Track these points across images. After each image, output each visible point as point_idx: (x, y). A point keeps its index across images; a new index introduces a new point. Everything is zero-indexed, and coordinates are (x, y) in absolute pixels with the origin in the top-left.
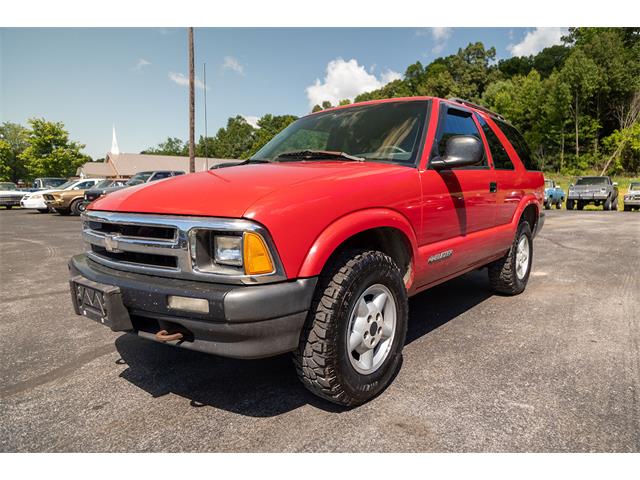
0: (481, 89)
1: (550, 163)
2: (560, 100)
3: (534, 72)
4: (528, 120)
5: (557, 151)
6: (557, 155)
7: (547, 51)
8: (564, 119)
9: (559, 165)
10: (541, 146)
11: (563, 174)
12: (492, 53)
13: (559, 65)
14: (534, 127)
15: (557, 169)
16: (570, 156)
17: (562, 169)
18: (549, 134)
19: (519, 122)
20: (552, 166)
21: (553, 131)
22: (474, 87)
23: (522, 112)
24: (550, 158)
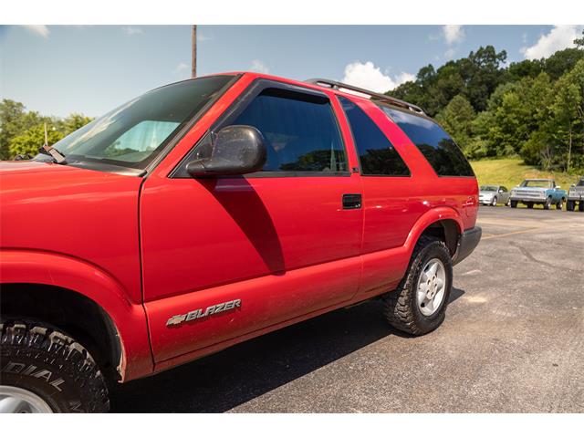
0: (491, 90)
1: (556, 163)
2: (568, 100)
3: (543, 74)
4: (536, 121)
5: (564, 151)
6: (564, 155)
7: (558, 54)
8: (572, 120)
9: (566, 165)
10: (548, 145)
11: (570, 174)
12: (503, 55)
13: (570, 67)
14: (541, 127)
15: (563, 168)
16: (578, 156)
17: (569, 168)
18: (556, 134)
19: (526, 122)
20: (557, 166)
21: (560, 131)
22: (484, 88)
23: (530, 112)
24: (556, 157)
